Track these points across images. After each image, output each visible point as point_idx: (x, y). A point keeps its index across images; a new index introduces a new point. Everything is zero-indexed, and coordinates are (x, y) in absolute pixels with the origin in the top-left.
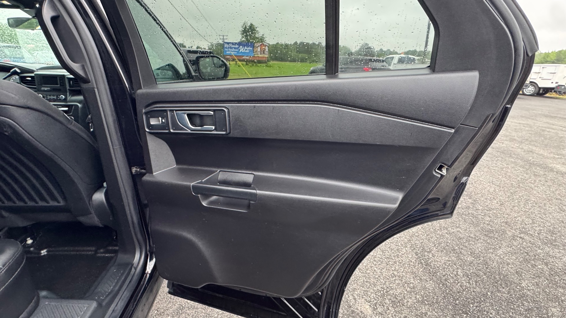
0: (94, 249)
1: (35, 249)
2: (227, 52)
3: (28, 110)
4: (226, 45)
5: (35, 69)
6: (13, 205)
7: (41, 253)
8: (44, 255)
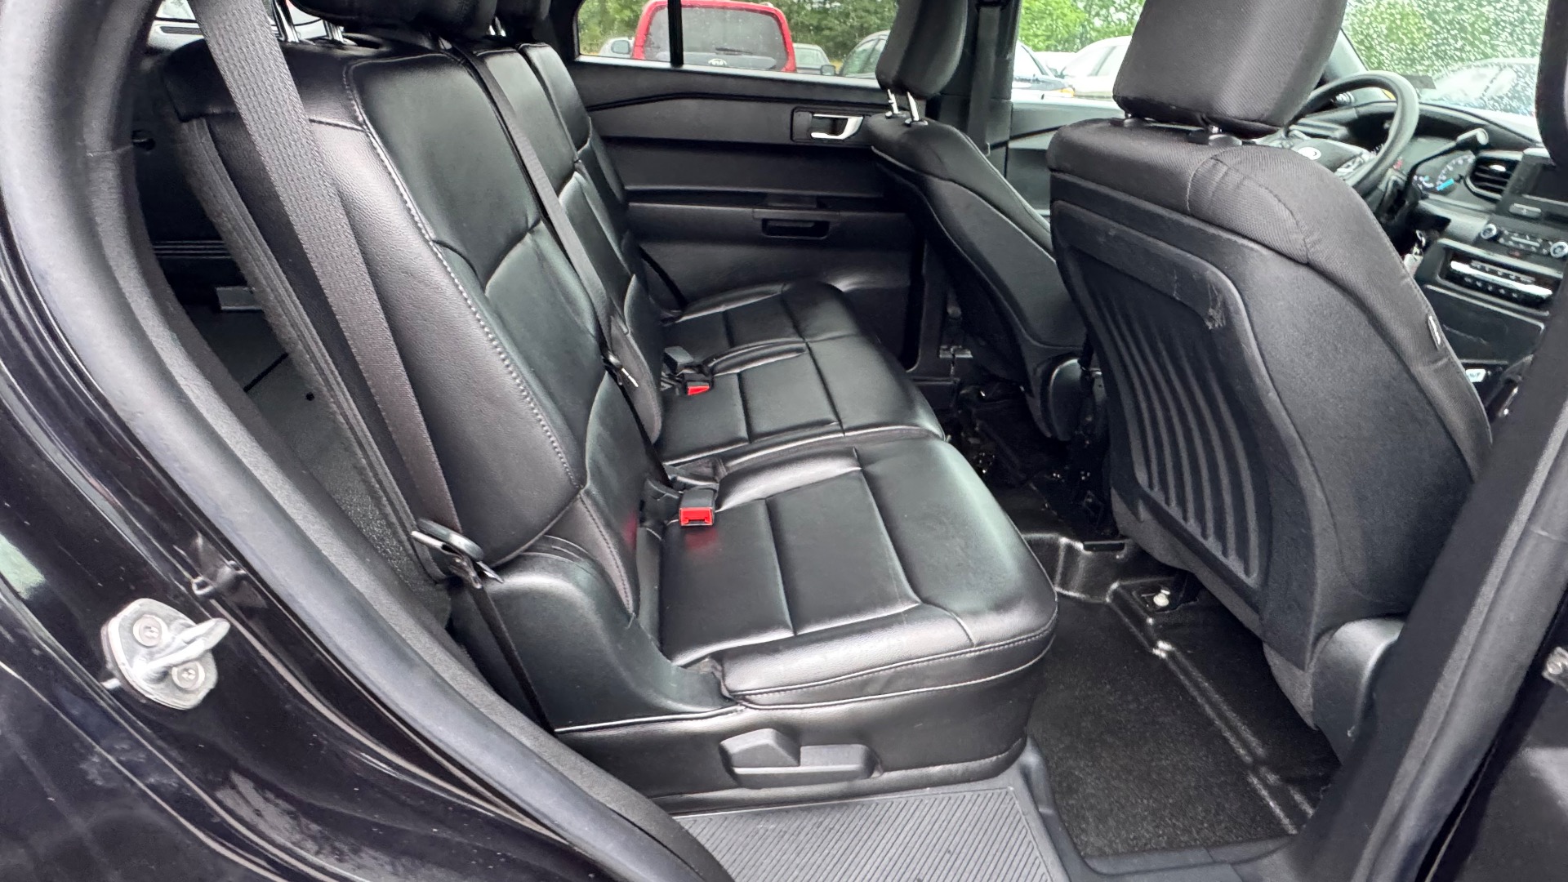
0: (1260, 751)
1: (1155, 625)
6: (1163, 504)
7: (1157, 648)
8: (1157, 657)
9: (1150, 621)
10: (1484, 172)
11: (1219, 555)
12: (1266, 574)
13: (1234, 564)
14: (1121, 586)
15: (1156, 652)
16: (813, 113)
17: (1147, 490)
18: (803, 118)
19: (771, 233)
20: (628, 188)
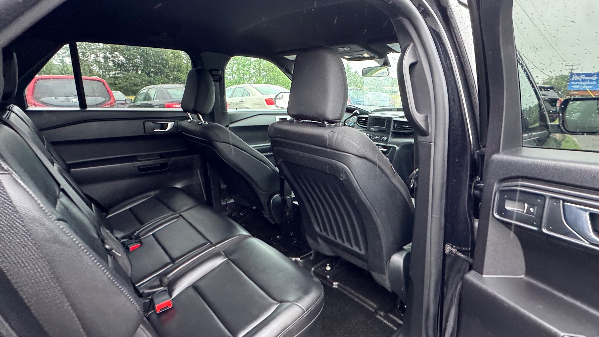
0: (375, 306)
1: (330, 277)
3: (364, 160)
4: (574, 78)
5: (370, 111)
6: (327, 236)
7: (334, 285)
8: (335, 288)
9: (328, 277)
10: (360, 120)
11: (350, 247)
12: (367, 249)
13: (356, 249)
14: (315, 268)
15: (334, 286)
16: (153, 122)
17: (320, 233)
18: (149, 125)
19: (143, 171)
20: (68, 163)
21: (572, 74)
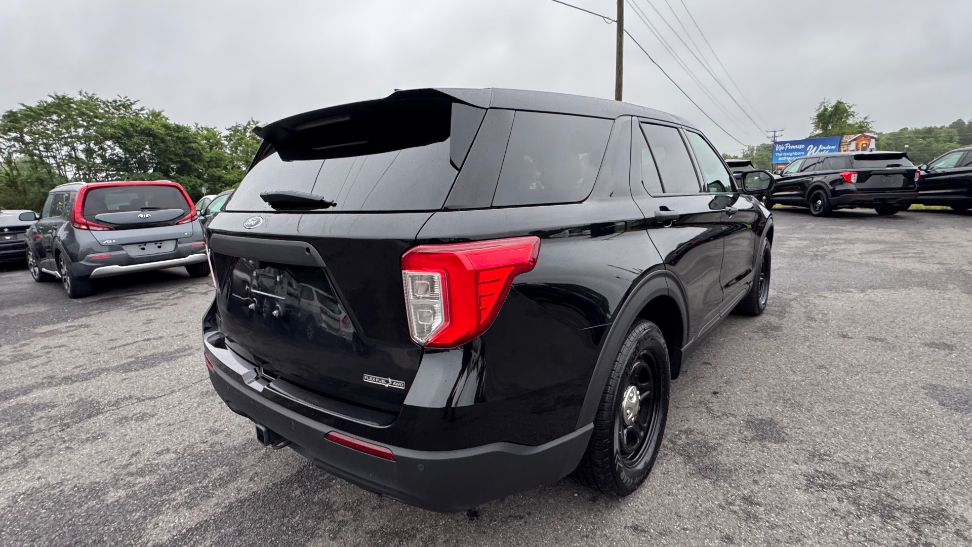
2: (780, 159)
4: (779, 148)
21: (776, 143)
